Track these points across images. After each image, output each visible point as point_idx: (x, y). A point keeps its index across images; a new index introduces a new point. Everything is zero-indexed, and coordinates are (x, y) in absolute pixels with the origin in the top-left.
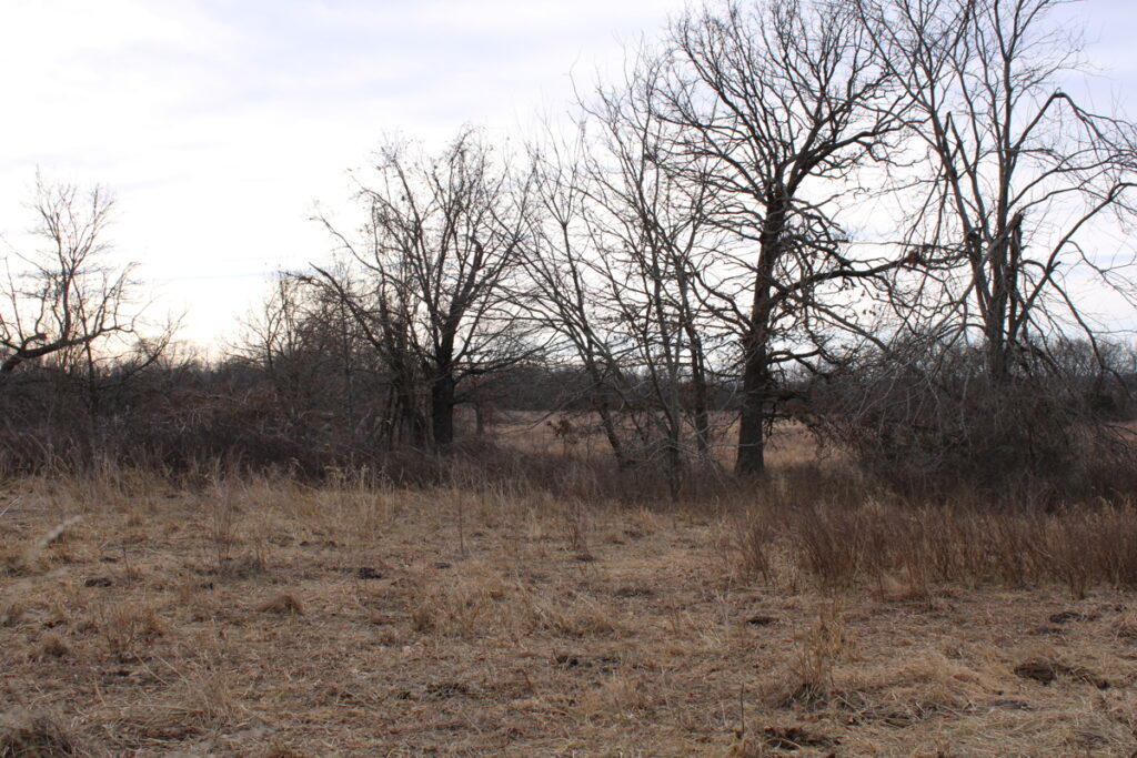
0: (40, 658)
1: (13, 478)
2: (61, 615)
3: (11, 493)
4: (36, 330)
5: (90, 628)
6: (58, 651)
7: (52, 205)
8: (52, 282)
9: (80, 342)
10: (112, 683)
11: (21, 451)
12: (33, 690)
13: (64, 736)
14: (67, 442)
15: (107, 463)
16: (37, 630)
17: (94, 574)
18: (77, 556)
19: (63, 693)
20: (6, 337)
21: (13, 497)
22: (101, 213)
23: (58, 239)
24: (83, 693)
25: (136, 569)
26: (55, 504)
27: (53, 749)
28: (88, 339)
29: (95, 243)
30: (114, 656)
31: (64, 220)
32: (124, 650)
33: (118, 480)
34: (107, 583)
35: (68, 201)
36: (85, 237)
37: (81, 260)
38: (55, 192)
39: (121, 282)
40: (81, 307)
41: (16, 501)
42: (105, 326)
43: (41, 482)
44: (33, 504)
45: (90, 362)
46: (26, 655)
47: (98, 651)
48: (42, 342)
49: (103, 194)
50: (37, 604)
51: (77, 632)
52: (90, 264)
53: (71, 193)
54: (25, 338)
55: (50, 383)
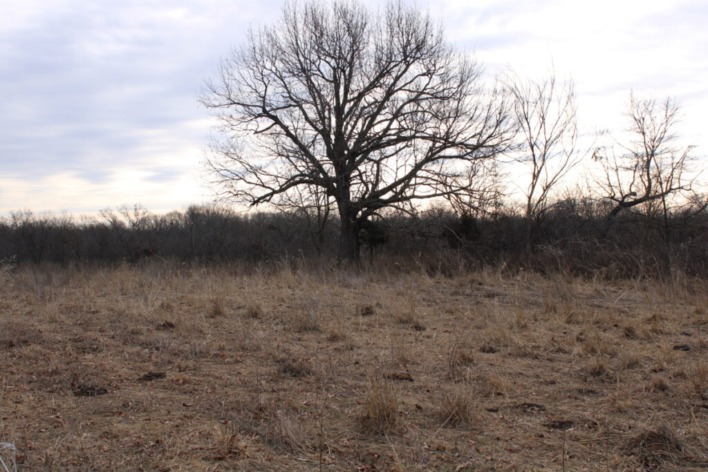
0: (652, 390)
1: (620, 280)
2: (662, 366)
3: (620, 289)
4: (630, 190)
5: (681, 375)
6: (662, 387)
7: (639, 113)
8: (640, 160)
9: (658, 197)
10: (699, 411)
11: (624, 263)
12: (650, 409)
13: (676, 440)
14: (652, 259)
15: (678, 273)
16: (647, 372)
17: (677, 342)
18: (666, 330)
19: (669, 413)
20: (613, 195)
21: (621, 291)
22: (670, 116)
23: (644, 133)
24: (682, 415)
25: (705, 341)
26: (647, 297)
27: (670, 447)
28: (663, 195)
29: (666, 135)
30: (698, 395)
31: (648, 121)
32: (704, 392)
33: (686, 284)
34: (686, 348)
35: (650, 110)
36: (660, 131)
37: (657, 147)
38: (641, 105)
39: (683, 158)
40: (659, 176)
41: (624, 295)
42: (673, 187)
43: (636, 283)
44: (633, 296)
45: (665, 210)
46: (644, 387)
47: (687, 390)
48: (634, 197)
49: (672, 104)
50: (645, 357)
51: (673, 378)
52: (663, 148)
53: (652, 104)
54: (624, 195)
55: (640, 223)
